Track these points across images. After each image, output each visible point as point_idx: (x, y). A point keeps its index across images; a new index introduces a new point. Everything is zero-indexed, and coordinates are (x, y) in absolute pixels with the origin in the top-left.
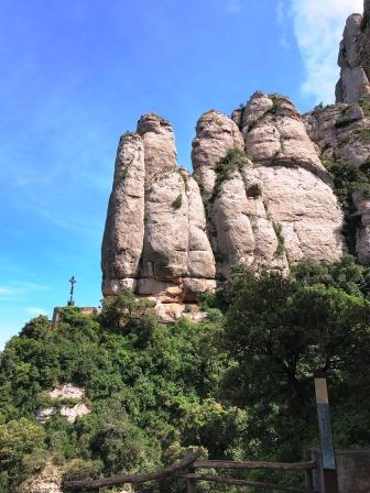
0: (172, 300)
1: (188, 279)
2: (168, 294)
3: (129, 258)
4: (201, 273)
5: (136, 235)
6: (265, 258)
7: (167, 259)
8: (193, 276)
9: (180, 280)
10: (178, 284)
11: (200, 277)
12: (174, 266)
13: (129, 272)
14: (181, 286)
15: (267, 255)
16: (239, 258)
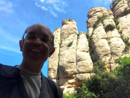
0: (72, 86)
1: (77, 75)
2: (69, 83)
3: (52, 71)
4: (84, 71)
5: (54, 62)
6: (117, 56)
7: (64, 68)
8: (80, 73)
9: (74, 76)
10: (73, 78)
11: (83, 73)
12: (69, 70)
13: (53, 77)
14: (75, 78)
15: (118, 54)
16: (101, 59)
